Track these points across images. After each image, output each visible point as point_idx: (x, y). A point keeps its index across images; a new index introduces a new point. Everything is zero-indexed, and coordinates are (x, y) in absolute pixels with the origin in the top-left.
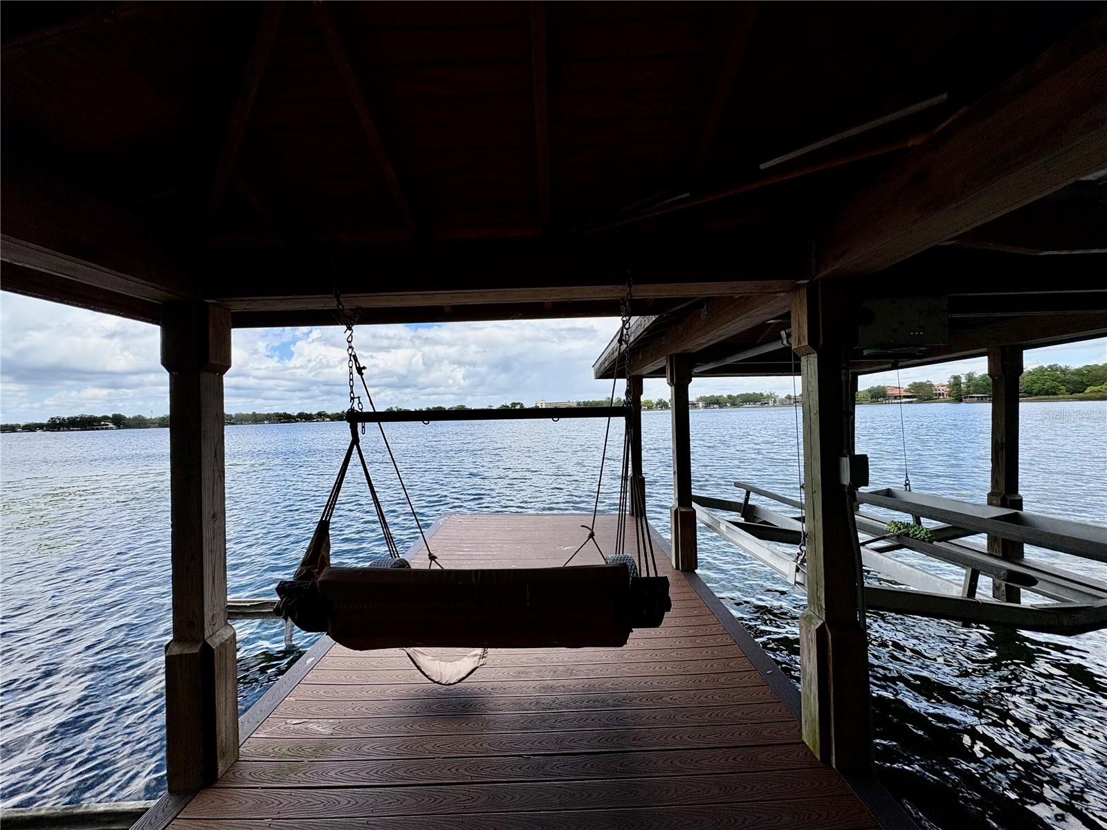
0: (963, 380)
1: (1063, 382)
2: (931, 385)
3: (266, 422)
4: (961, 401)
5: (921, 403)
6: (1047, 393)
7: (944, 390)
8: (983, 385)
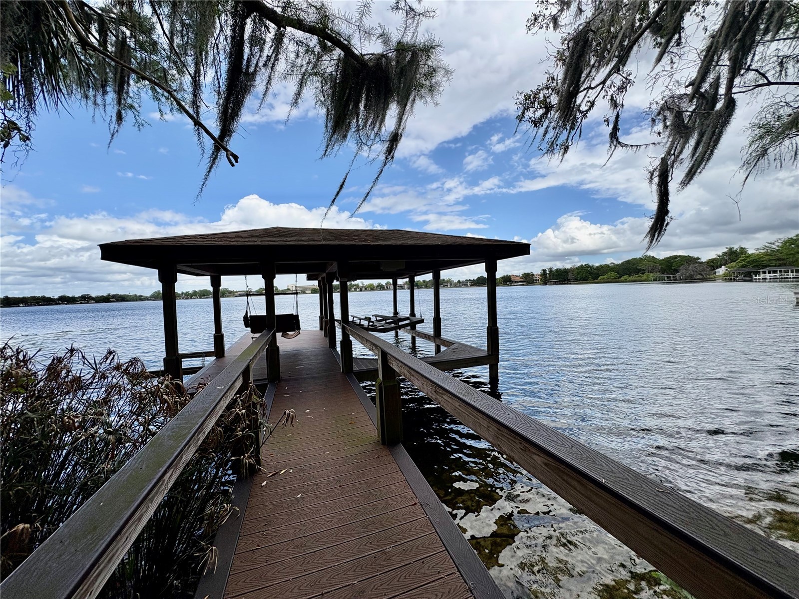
0: (548, 272)
1: (591, 274)
2: (533, 275)
3: (21, 305)
4: (546, 284)
5: (528, 285)
6: (584, 280)
7: (538, 278)
8: (556, 275)
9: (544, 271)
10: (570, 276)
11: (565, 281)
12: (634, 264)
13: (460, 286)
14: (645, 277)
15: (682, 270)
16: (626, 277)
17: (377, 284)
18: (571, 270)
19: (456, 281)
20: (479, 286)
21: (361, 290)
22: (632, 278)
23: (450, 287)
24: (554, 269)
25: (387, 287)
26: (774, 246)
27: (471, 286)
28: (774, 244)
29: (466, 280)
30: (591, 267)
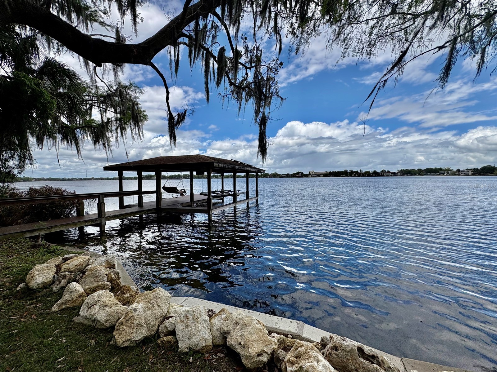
13: (459, 175)
17: (372, 171)
19: (455, 170)
20: (483, 175)
21: (359, 176)
23: (447, 175)
25: (381, 174)
27: (473, 174)
29: (467, 169)
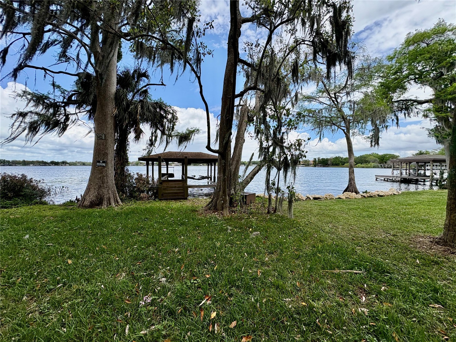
1: (341, 162)
2: (310, 161)
4: (316, 167)
7: (312, 163)
8: (322, 162)
9: (315, 159)
10: (329, 162)
11: (327, 165)
12: (365, 157)
14: (369, 165)
15: (389, 162)
16: (359, 164)
18: (330, 159)
22: (363, 165)
24: (321, 158)
26: (437, 152)
28: (436, 150)
30: (342, 158)
